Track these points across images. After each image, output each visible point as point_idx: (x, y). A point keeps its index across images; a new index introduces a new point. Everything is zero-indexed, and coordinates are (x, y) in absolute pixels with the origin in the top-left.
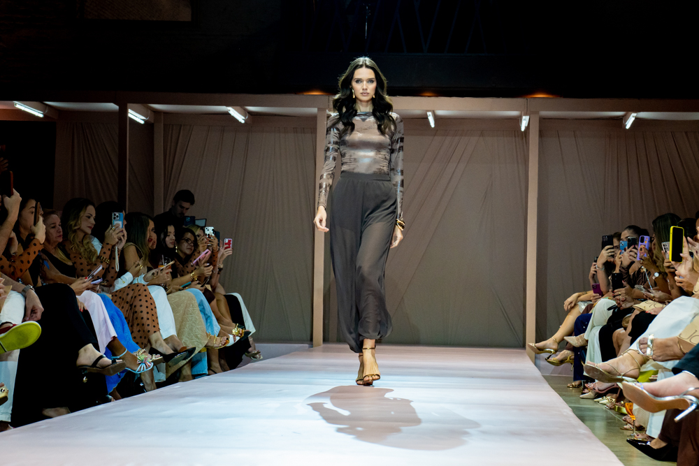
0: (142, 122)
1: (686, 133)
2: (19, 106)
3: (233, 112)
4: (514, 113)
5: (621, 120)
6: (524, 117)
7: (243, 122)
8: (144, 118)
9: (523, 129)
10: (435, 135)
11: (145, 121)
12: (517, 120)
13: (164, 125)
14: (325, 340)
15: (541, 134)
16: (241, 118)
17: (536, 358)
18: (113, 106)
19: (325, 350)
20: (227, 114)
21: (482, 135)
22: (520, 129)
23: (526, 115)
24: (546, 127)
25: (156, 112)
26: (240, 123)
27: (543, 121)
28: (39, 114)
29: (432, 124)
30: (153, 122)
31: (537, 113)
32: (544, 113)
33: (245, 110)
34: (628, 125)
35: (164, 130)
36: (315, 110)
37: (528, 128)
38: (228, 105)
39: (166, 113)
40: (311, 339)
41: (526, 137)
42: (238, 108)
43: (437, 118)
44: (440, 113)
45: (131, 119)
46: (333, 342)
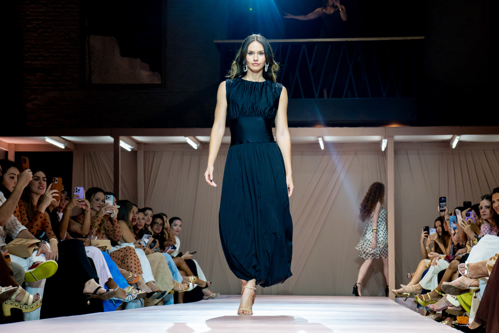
0: (130, 150)
1: (493, 150)
2: (49, 140)
3: (189, 140)
4: (377, 138)
5: (448, 143)
6: (383, 140)
7: (196, 148)
8: (131, 147)
9: (383, 149)
10: (324, 155)
11: (132, 149)
12: (379, 143)
13: (144, 152)
15: (396, 153)
16: (195, 146)
18: (109, 139)
20: (186, 144)
21: (356, 154)
22: (381, 148)
23: (385, 138)
24: (398, 147)
25: (139, 143)
26: (194, 149)
27: (397, 143)
28: (62, 146)
29: (322, 147)
30: (136, 150)
31: (393, 137)
32: (398, 138)
33: (197, 140)
34: (454, 145)
35: (144, 156)
37: (386, 149)
38: (185, 135)
39: (145, 144)
41: (385, 155)
42: (192, 137)
43: (325, 143)
44: (328, 139)
45: (122, 148)
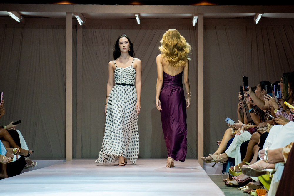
1: (292, 26)
3: (12, 15)
4: (188, 15)
5: (253, 18)
6: (194, 17)
7: (19, 21)
9: (194, 24)
10: (140, 29)
12: (191, 19)
14: (74, 157)
15: (205, 27)
16: (17, 19)
17: (204, 164)
19: (74, 163)
20: (9, 17)
22: (193, 24)
23: (196, 16)
24: (208, 22)
26: (17, 22)
27: (206, 19)
29: (139, 22)
31: (203, 14)
32: (207, 14)
33: (20, 14)
34: (257, 21)
36: (64, 14)
37: (197, 24)
38: (8, 11)
40: (65, 157)
41: (196, 29)
42: (16, 12)
43: (141, 18)
44: (143, 15)
46: (79, 158)
